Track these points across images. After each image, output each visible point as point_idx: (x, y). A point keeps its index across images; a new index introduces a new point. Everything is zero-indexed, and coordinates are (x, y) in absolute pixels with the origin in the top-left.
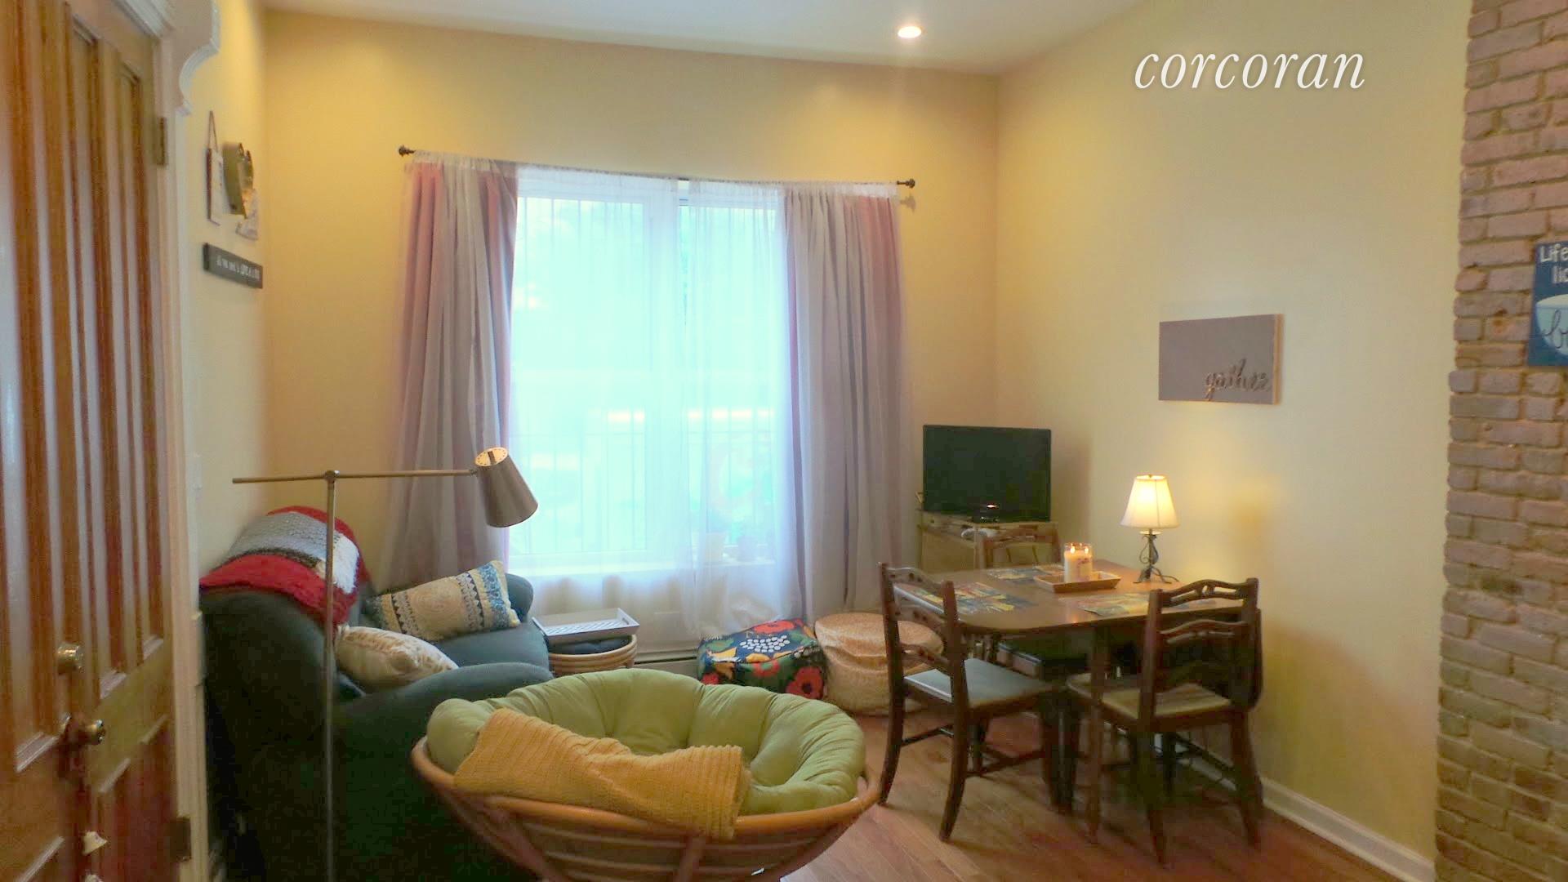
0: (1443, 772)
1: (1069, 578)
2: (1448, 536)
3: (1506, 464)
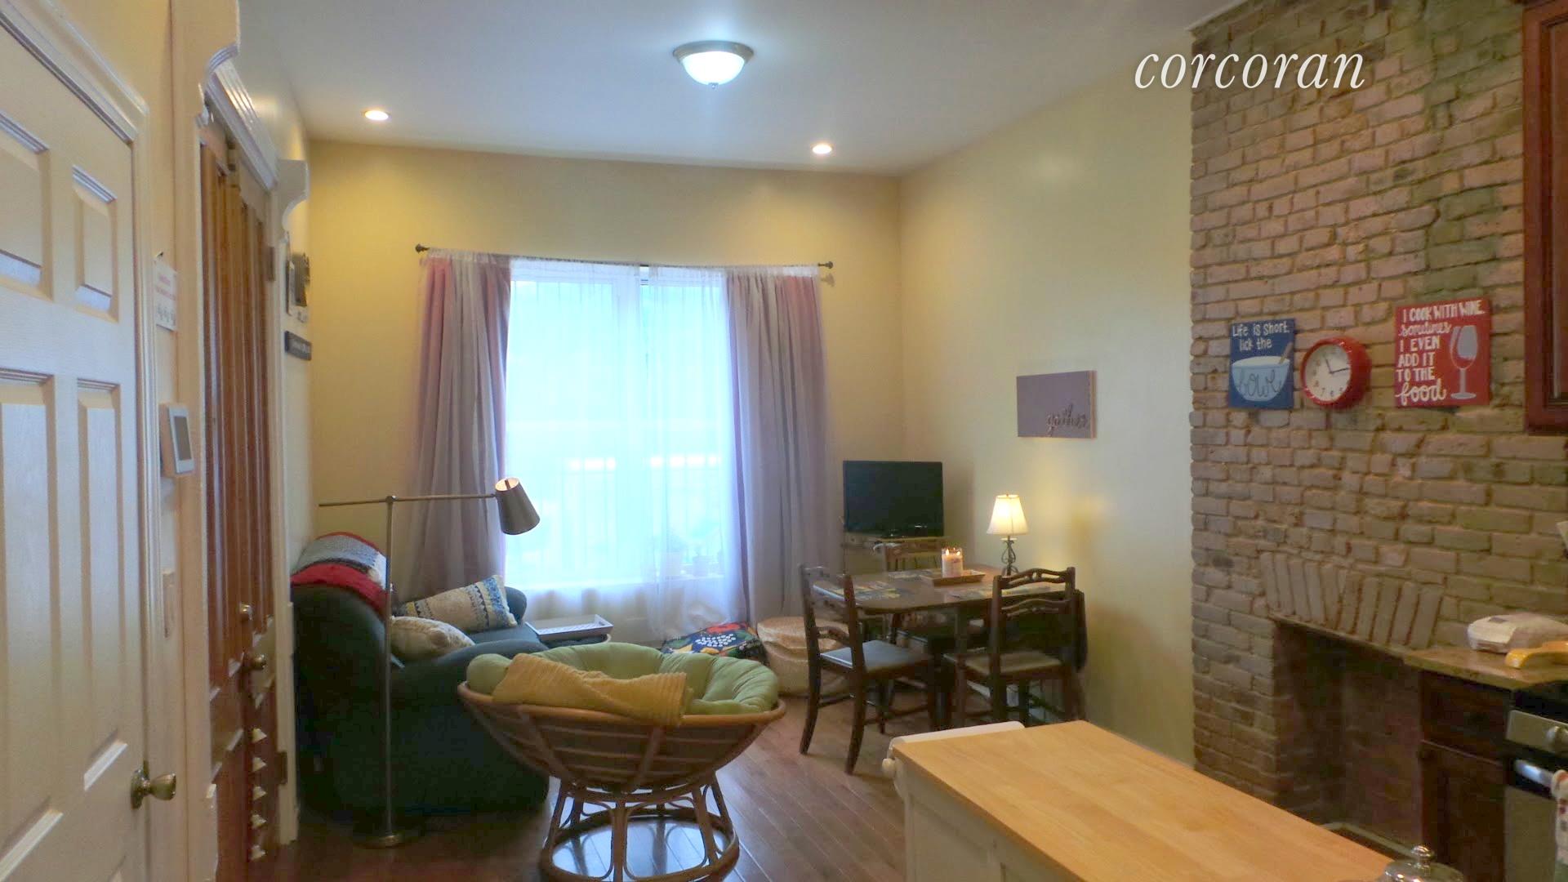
0: (1196, 698)
1: (945, 573)
2: (1195, 530)
3: (1222, 476)
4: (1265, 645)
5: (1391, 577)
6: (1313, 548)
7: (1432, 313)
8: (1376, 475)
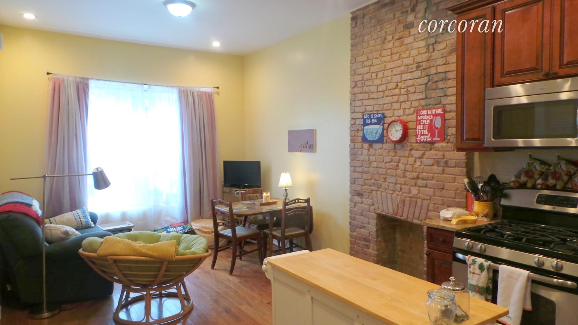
0: (351, 241)
1: (264, 201)
2: (351, 184)
3: (361, 165)
4: (374, 222)
5: (414, 198)
6: (390, 189)
7: (427, 112)
8: (410, 165)
